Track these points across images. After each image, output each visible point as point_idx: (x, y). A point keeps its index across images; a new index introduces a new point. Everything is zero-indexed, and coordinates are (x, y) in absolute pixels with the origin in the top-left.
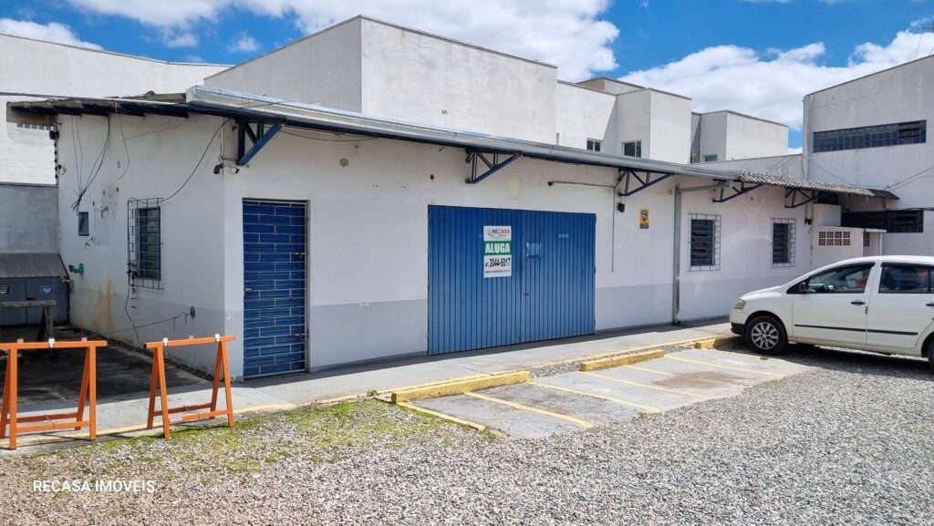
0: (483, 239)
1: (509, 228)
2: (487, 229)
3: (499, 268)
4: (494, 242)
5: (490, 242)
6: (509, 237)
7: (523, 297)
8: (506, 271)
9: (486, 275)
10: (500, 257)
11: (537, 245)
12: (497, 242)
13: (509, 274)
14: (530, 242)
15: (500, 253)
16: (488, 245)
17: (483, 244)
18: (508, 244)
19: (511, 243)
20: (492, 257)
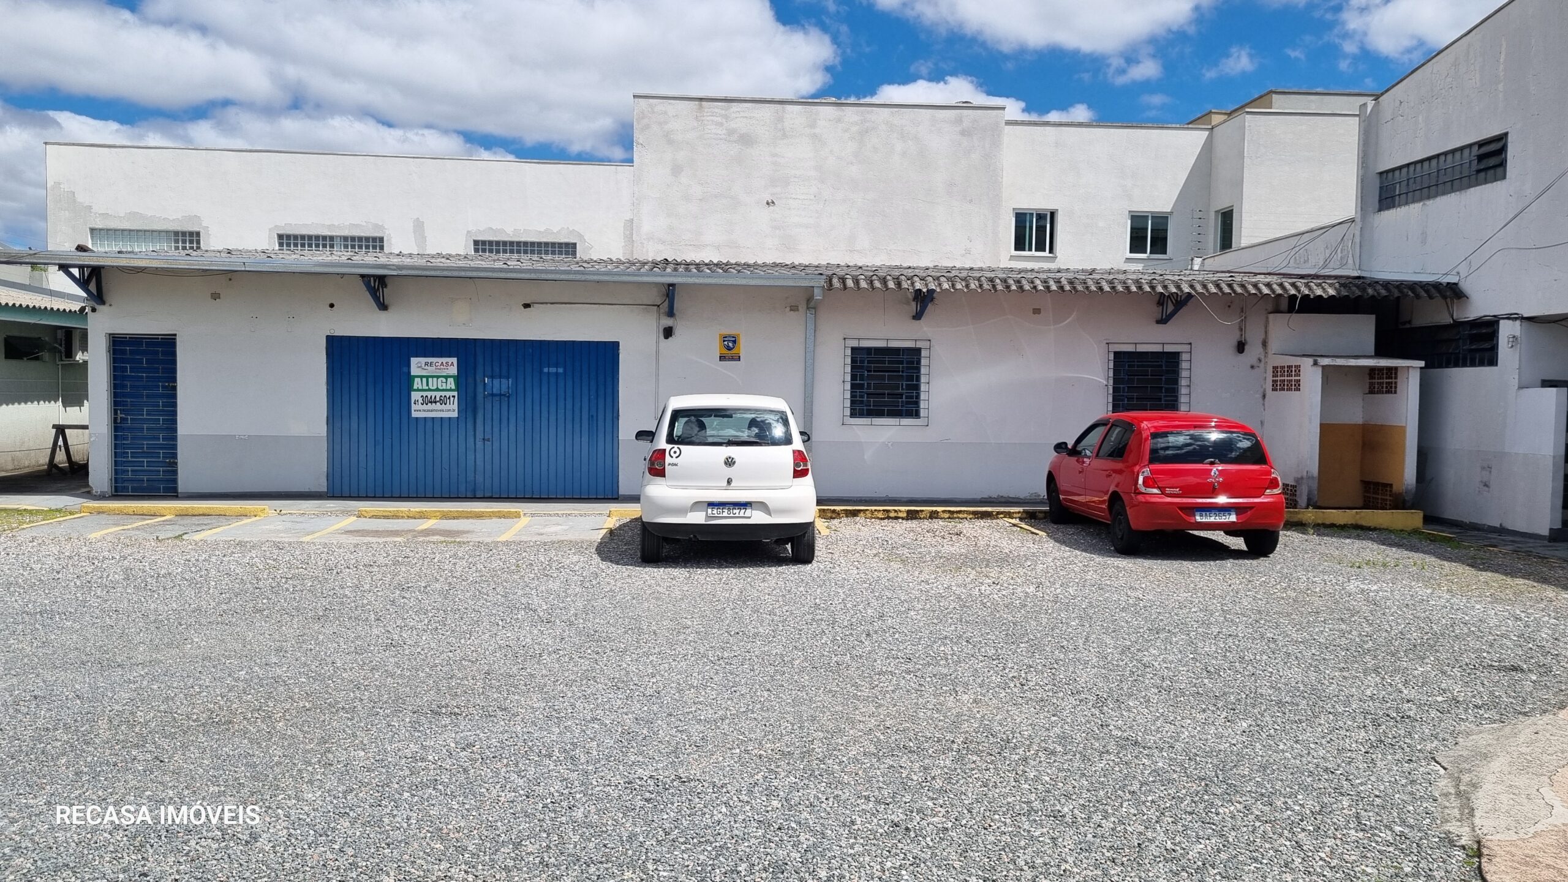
0: (409, 372)
1: (455, 360)
2: (414, 361)
3: (438, 406)
4: (427, 377)
5: (421, 377)
6: (453, 371)
7: (479, 444)
8: (450, 411)
9: (414, 414)
10: (438, 394)
11: (504, 381)
12: (433, 377)
13: (455, 415)
14: (492, 377)
15: (437, 390)
16: (417, 380)
17: (410, 379)
18: (451, 380)
19: (457, 379)
20: (425, 394)
